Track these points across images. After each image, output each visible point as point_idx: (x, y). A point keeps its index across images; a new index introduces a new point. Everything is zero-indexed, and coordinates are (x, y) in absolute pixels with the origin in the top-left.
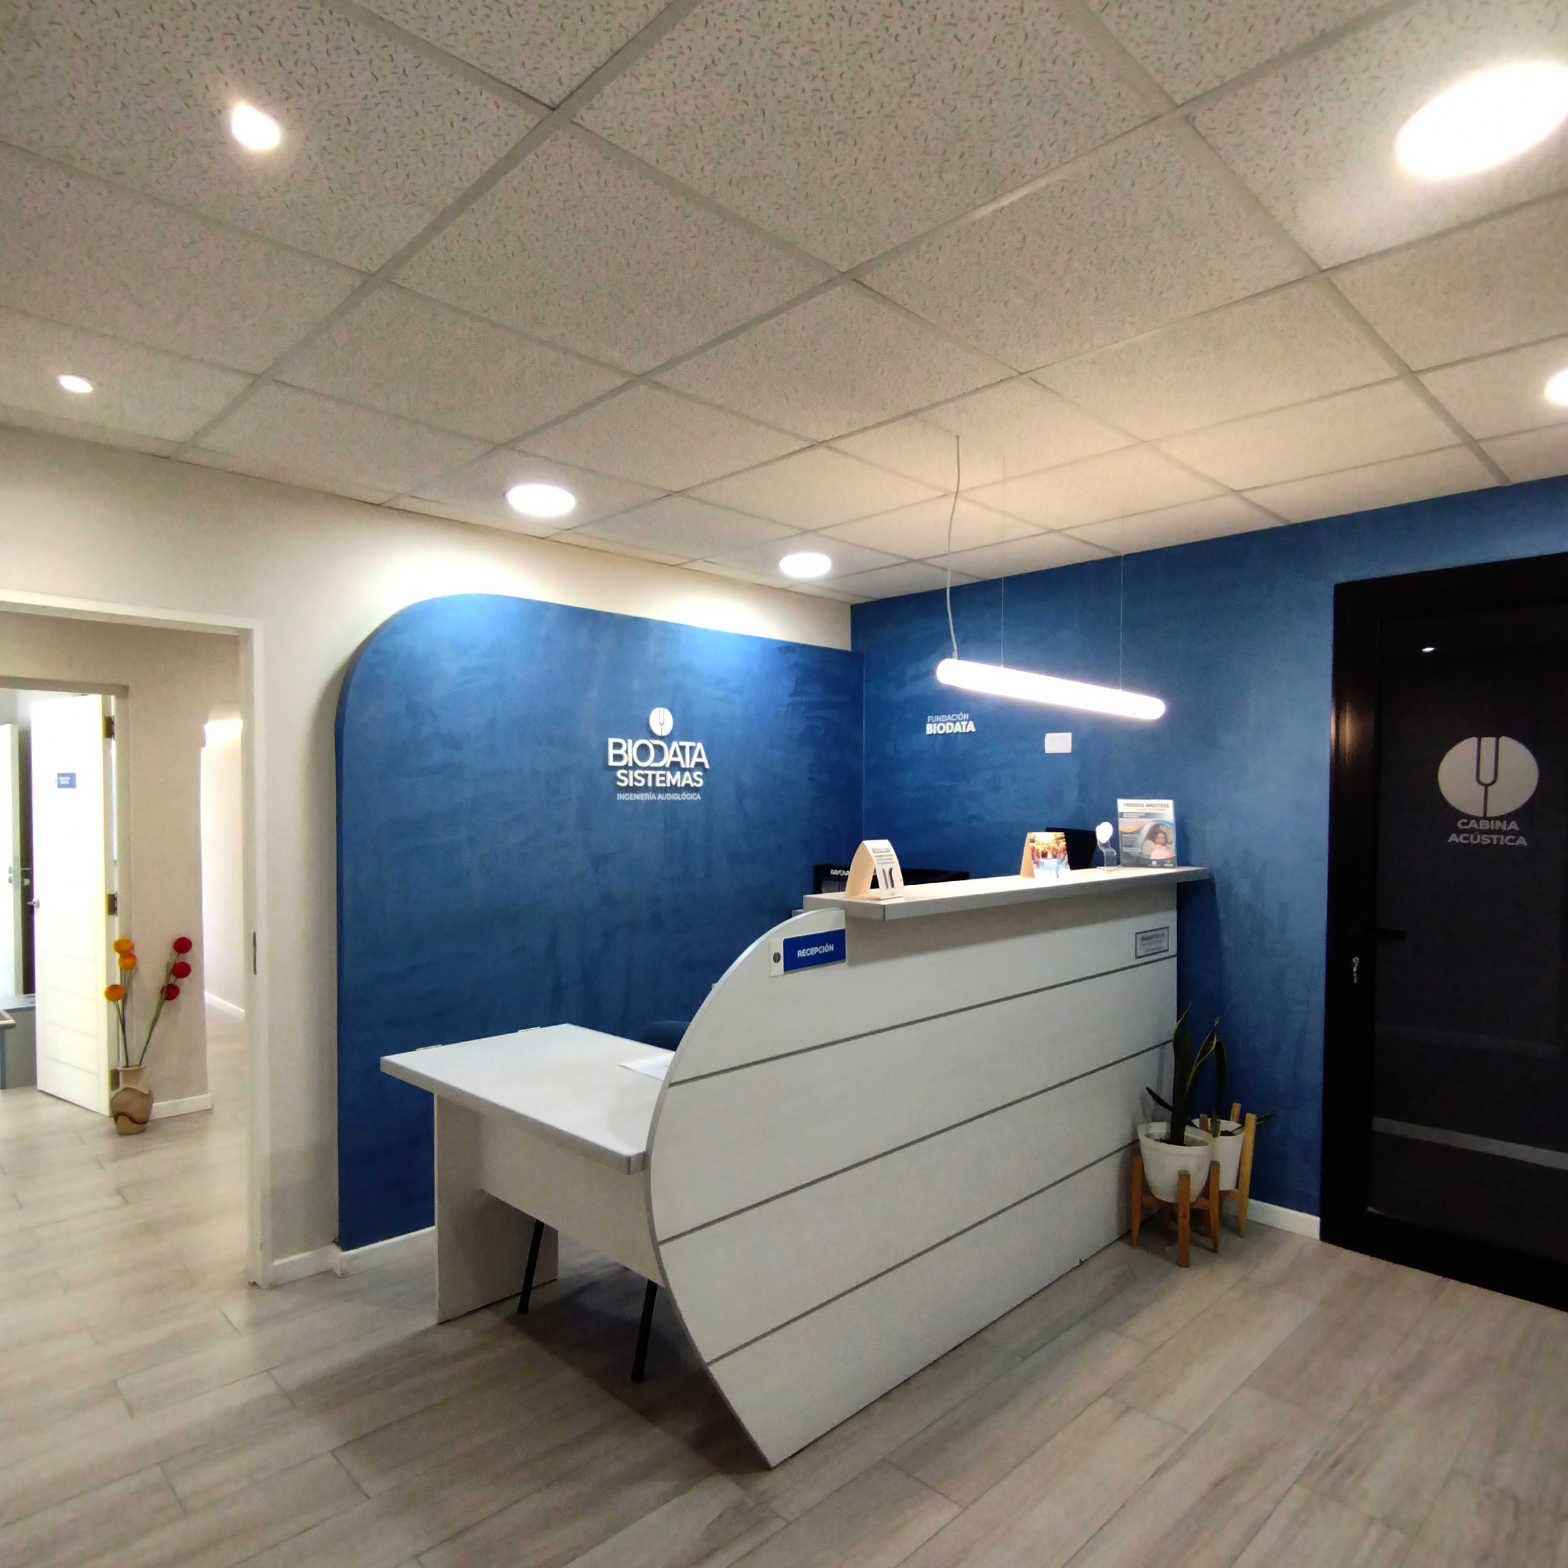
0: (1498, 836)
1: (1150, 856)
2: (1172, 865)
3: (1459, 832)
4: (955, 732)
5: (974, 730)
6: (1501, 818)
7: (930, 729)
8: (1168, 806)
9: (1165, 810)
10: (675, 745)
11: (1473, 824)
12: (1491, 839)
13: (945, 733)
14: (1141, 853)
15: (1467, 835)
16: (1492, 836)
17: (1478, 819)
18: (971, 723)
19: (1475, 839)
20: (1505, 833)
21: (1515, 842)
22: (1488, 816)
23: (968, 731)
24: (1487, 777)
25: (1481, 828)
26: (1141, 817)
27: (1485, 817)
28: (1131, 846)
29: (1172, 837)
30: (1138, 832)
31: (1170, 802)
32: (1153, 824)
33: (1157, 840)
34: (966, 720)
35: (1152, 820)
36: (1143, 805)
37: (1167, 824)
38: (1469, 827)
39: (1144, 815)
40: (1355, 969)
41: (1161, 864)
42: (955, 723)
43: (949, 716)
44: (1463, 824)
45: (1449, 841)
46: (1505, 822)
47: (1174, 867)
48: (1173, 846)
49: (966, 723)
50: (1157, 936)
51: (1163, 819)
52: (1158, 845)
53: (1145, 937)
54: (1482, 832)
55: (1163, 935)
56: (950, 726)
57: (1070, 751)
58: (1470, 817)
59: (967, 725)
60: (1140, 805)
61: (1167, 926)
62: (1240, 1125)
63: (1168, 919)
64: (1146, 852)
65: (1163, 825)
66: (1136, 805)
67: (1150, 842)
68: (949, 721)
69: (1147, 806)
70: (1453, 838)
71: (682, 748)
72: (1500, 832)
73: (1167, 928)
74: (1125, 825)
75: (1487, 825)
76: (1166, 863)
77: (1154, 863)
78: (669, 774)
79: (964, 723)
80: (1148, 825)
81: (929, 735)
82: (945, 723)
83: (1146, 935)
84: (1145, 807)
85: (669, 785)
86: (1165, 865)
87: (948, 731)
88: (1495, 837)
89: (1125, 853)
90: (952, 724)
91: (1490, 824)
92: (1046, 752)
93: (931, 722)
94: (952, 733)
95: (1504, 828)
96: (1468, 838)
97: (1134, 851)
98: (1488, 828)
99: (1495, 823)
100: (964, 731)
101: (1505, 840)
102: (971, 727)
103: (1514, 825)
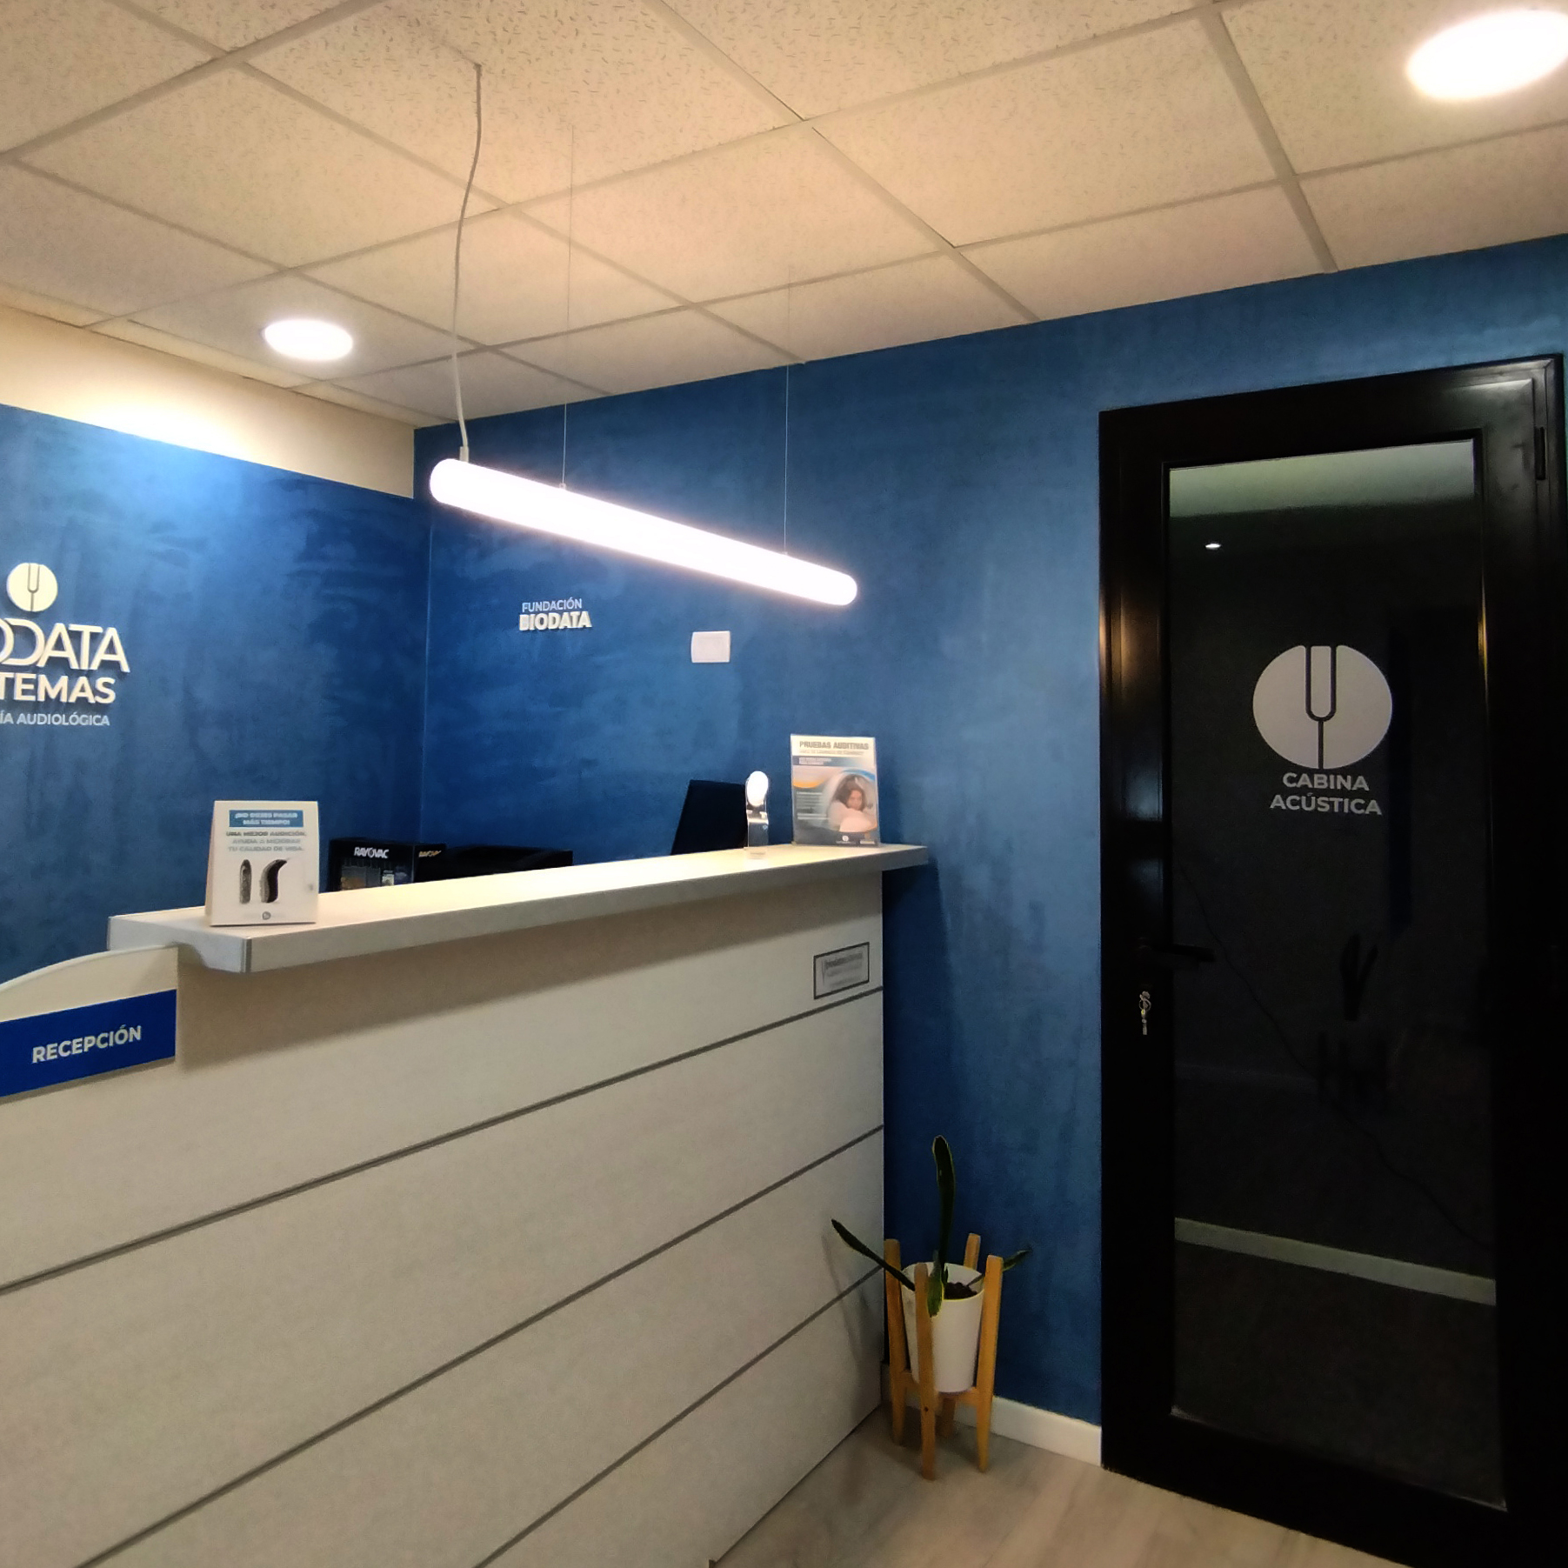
0: (1341, 800)
1: (839, 827)
2: (873, 843)
3: (1286, 793)
4: (561, 627)
5: (588, 625)
6: (1344, 771)
7: (526, 623)
8: (865, 747)
9: (862, 753)
10: (59, 628)
11: (1304, 780)
12: (1331, 804)
13: (547, 629)
14: (826, 822)
15: (1298, 798)
16: (1331, 799)
17: (1311, 772)
18: (585, 614)
19: (1309, 805)
20: (1351, 795)
21: (1365, 809)
22: (1325, 767)
23: (580, 626)
24: (1321, 709)
25: (1315, 787)
26: (827, 764)
27: (1321, 770)
28: (810, 811)
29: (873, 796)
30: (820, 788)
31: (870, 741)
32: (847, 774)
33: (850, 802)
34: (578, 609)
35: (845, 769)
36: (828, 745)
37: (866, 777)
38: (1299, 785)
39: (830, 760)
40: (1143, 1012)
41: (856, 840)
42: (561, 613)
43: (553, 602)
44: (1291, 780)
45: (1272, 807)
46: (1349, 777)
47: (875, 846)
48: (874, 811)
49: (577, 613)
50: (852, 958)
51: (857, 768)
52: (851, 809)
53: (829, 961)
54: (1319, 793)
55: (860, 956)
56: (554, 619)
57: (728, 661)
58: (1300, 770)
59: (579, 617)
60: (824, 745)
61: (867, 941)
62: (979, 1274)
63: (868, 930)
64: (833, 822)
65: (859, 777)
66: (819, 745)
67: (839, 805)
68: (554, 611)
69: (836, 746)
70: (1278, 802)
71: (76, 637)
72: (1343, 793)
73: (868, 944)
74: (801, 777)
75: (1325, 781)
76: (863, 838)
77: (845, 838)
78: (43, 679)
79: (575, 614)
80: (836, 778)
81: (524, 631)
82: (547, 613)
83: (832, 958)
84: (832, 749)
85: (42, 698)
86: (861, 842)
87: (552, 627)
88: (1336, 801)
89: (802, 821)
90: (556, 615)
91: (1328, 781)
92: (694, 661)
93: (527, 612)
94: (558, 629)
95: (1348, 786)
96: (1299, 803)
97: (817, 819)
98: (1325, 786)
99: (1336, 779)
100: (574, 626)
101: (1350, 806)
102: (585, 621)
103: (1362, 783)
